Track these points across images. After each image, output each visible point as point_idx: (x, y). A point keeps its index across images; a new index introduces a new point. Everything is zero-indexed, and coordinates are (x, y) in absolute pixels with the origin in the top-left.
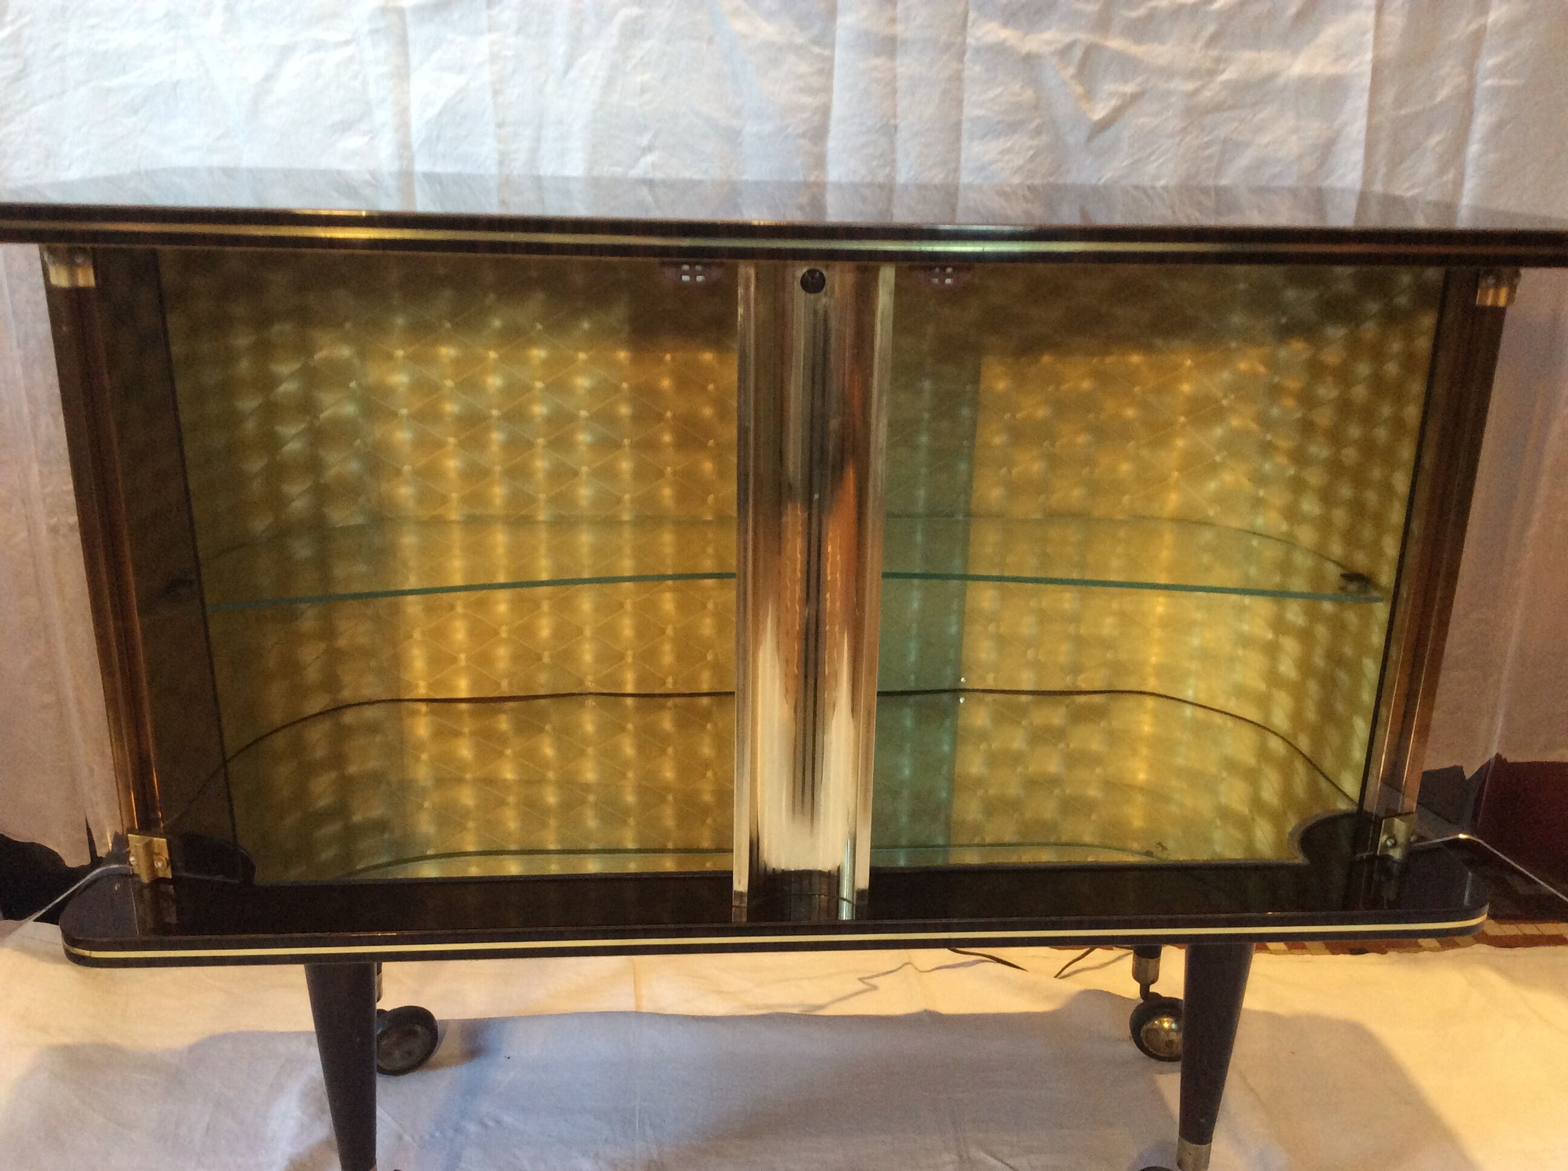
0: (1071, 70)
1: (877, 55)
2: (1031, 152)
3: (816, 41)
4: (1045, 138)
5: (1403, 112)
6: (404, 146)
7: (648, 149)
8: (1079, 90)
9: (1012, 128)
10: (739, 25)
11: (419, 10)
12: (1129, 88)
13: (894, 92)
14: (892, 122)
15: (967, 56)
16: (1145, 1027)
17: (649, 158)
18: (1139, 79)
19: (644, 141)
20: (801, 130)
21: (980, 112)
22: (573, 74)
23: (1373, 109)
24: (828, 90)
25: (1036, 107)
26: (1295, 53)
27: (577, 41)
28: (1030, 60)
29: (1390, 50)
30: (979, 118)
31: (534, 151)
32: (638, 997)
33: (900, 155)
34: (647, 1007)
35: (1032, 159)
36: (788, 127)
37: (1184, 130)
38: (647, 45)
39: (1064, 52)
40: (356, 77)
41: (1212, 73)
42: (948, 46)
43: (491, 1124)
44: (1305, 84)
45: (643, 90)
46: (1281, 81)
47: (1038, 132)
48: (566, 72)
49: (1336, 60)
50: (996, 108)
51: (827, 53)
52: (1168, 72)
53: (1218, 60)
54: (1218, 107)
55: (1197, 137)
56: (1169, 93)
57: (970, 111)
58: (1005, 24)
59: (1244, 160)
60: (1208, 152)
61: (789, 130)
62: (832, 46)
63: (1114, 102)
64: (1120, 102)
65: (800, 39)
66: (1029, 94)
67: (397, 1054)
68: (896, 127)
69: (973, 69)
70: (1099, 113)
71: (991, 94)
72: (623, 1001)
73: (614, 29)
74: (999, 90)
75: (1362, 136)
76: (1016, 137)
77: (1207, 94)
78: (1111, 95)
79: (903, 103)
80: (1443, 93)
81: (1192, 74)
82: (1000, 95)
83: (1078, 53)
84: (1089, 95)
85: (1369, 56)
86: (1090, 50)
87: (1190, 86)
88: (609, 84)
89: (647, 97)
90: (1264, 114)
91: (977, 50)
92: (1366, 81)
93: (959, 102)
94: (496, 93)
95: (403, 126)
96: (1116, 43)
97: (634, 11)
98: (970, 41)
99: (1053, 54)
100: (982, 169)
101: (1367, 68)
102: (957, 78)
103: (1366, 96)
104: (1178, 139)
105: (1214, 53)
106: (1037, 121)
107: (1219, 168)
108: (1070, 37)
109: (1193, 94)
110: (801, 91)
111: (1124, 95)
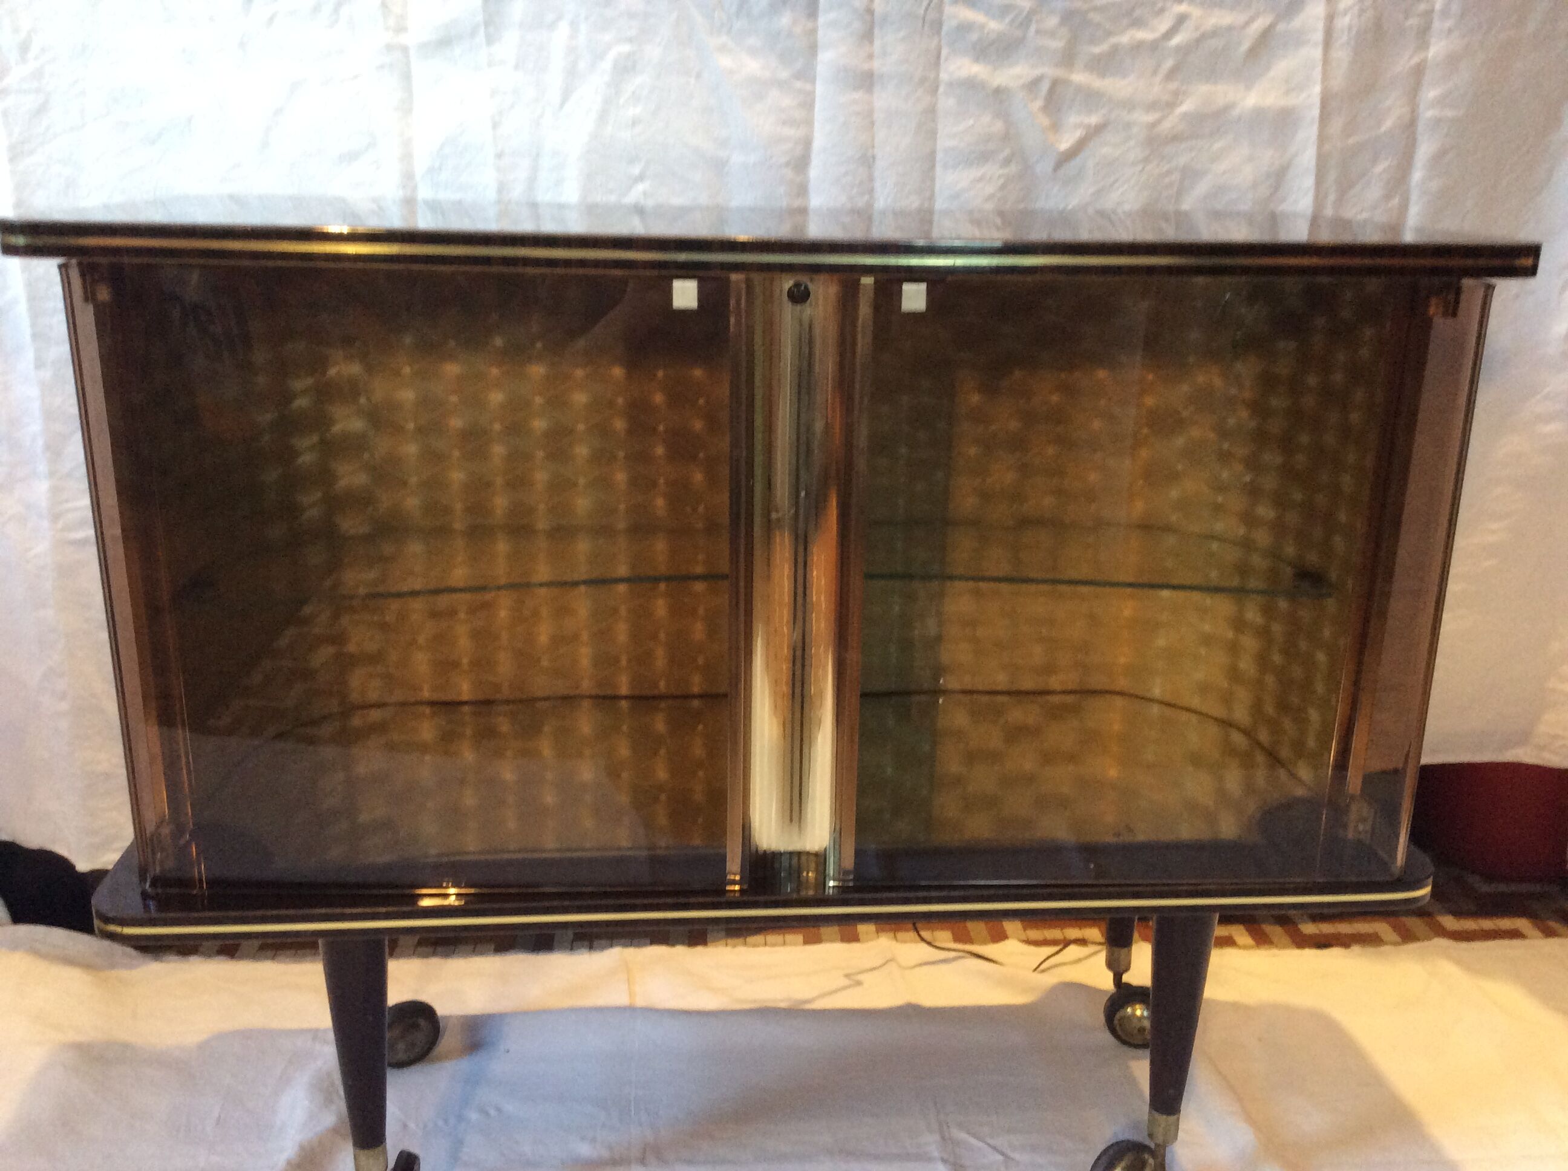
0: (1039, 103)
1: (856, 88)
2: (1002, 181)
3: (799, 76)
4: (1013, 168)
5: (1351, 141)
6: (408, 177)
7: (641, 178)
8: (1045, 121)
9: (984, 157)
10: (725, 62)
11: (423, 46)
12: (1094, 119)
13: (872, 123)
14: (870, 152)
15: (941, 89)
16: (1118, 1015)
17: (641, 187)
18: (1104, 111)
19: (636, 170)
20: (784, 160)
21: (953, 143)
22: (568, 107)
23: (1322, 138)
24: (809, 122)
25: (1006, 138)
26: (1248, 88)
27: (572, 74)
28: (999, 93)
29: (1338, 82)
30: (952, 148)
31: (532, 181)
32: (631, 994)
33: (878, 184)
34: (640, 1002)
35: (1003, 187)
36: (771, 157)
37: (1146, 160)
38: (638, 80)
39: (1033, 85)
41: (1171, 105)
42: (923, 80)
43: (492, 1112)
44: (1259, 115)
45: (635, 122)
46: (1236, 112)
47: (1007, 162)
48: (562, 106)
49: (1287, 92)
50: (968, 139)
51: (808, 87)
52: (1129, 105)
53: (1176, 94)
54: (1175, 138)
55: (1158, 165)
56: (1128, 126)
57: (944, 143)
58: (977, 60)
59: (1202, 188)
60: (1167, 180)
61: (773, 160)
62: (813, 81)
63: (1078, 134)
64: (1084, 133)
65: (784, 74)
66: (999, 126)
67: (401, 1046)
68: (874, 157)
69: (946, 103)
70: (1065, 143)
71: (963, 126)
72: (617, 996)
73: (607, 65)
74: (971, 122)
75: (1313, 163)
76: (987, 166)
77: (1167, 124)
78: (1077, 126)
79: (881, 134)
80: (1388, 124)
81: (1152, 106)
82: (972, 127)
83: (1045, 87)
84: (1056, 127)
85: (1317, 89)
86: (1055, 83)
87: (1151, 118)
88: (603, 117)
89: (638, 129)
90: (1221, 143)
91: (950, 84)
92: (1316, 112)
93: (933, 134)
94: (495, 126)
95: (407, 157)
96: (1079, 77)
97: (625, 48)
98: (944, 76)
99: (1023, 86)
100: (956, 196)
101: (1316, 101)
102: (931, 112)
103: (1316, 125)
104: (1140, 167)
105: (1173, 86)
106: (1007, 152)
107: (1179, 194)
108: (1038, 72)
109: (1153, 125)
110: (784, 123)
111: (1089, 126)
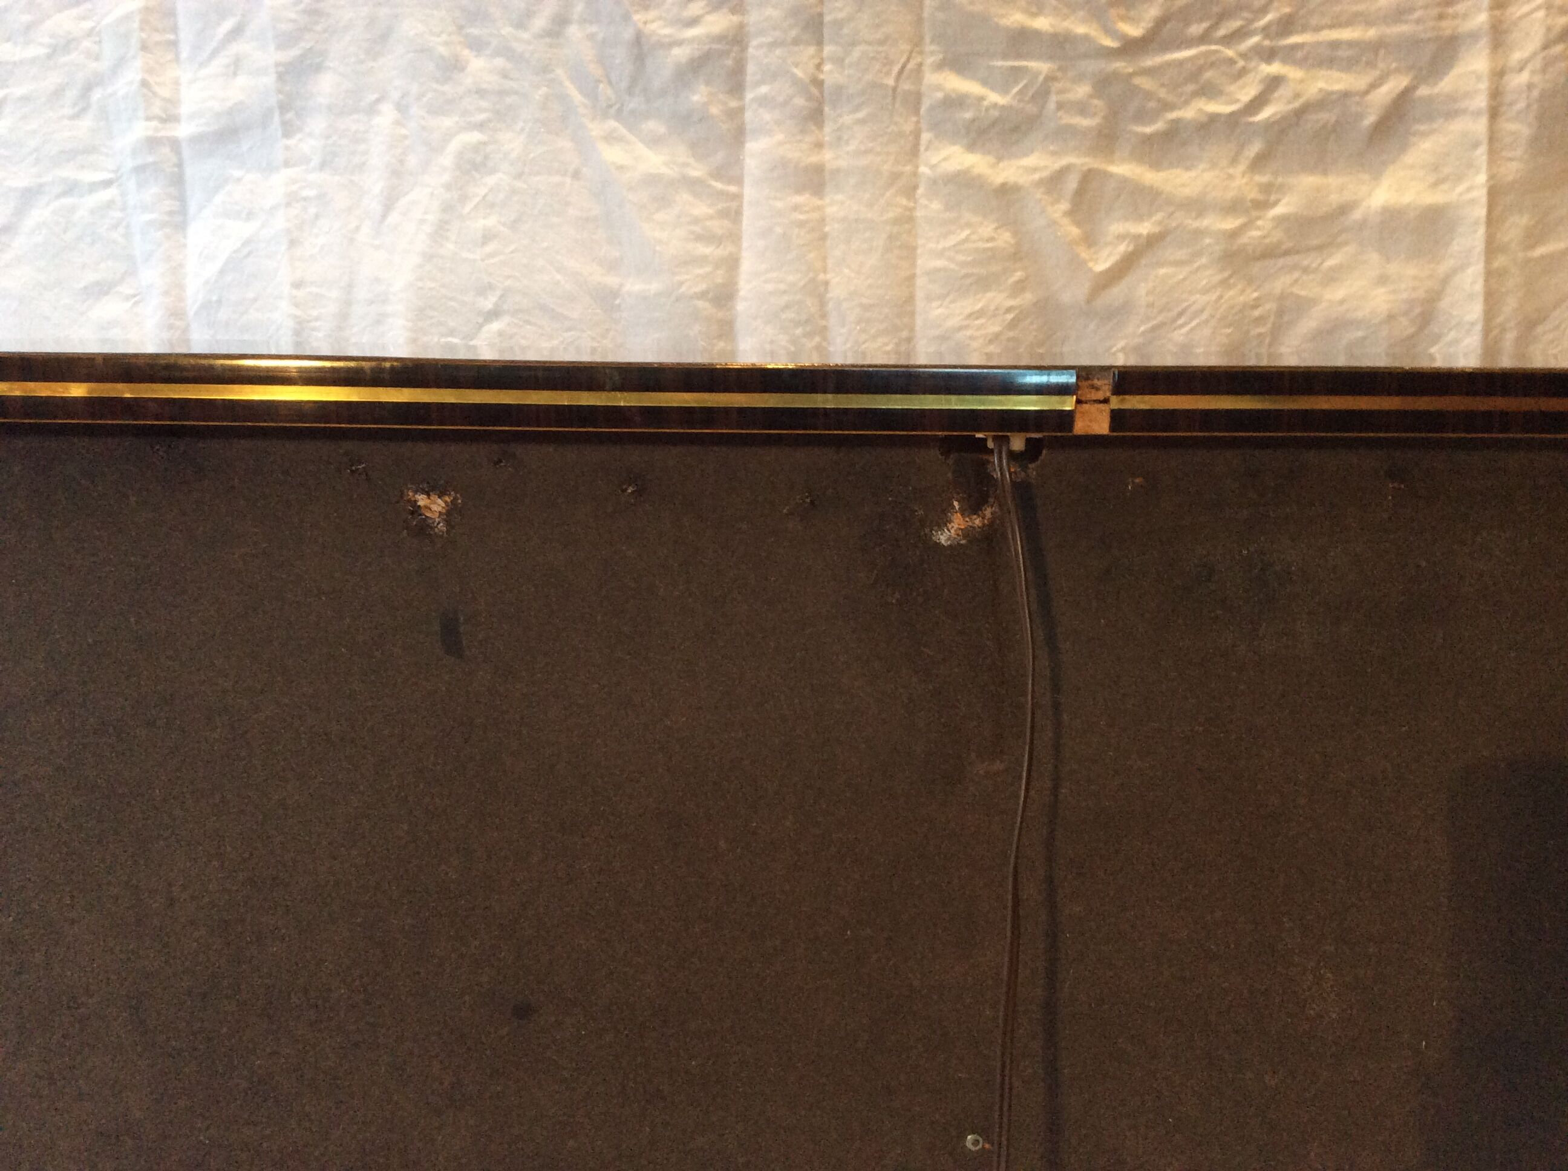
0: (1064, 206)
1: (799, 190)
2: (1010, 316)
3: (718, 174)
4: (1028, 298)
6: (176, 313)
7: (494, 314)
8: (1075, 231)
9: (984, 283)
10: (612, 154)
11: (197, 140)
12: (1145, 228)
13: (824, 237)
14: (821, 277)
15: (920, 191)
17: (495, 326)
18: (1159, 216)
19: (488, 303)
21: (940, 263)
22: (393, 218)
23: (1492, 248)
24: (735, 237)
25: (1016, 256)
26: (1377, 176)
27: (397, 173)
28: (1005, 191)
29: (1512, 169)
30: (939, 270)
31: (343, 317)
33: (833, 320)
35: (1012, 325)
36: (681, 284)
37: (1225, 283)
38: (491, 180)
39: (1054, 181)
40: (115, 227)
41: (1262, 205)
42: (895, 177)
44: (1392, 217)
45: (487, 237)
46: (1357, 215)
47: (1019, 287)
48: (384, 216)
49: (1436, 184)
50: (961, 258)
51: (733, 189)
52: (1198, 206)
53: (1267, 188)
54: (1268, 253)
55: (1243, 291)
56: (1199, 233)
57: (925, 263)
58: (971, 147)
59: (1308, 324)
60: (1257, 313)
61: (683, 289)
62: (739, 181)
63: (1122, 248)
64: (1131, 248)
65: (697, 171)
66: (1005, 238)
68: (826, 283)
69: (929, 207)
70: (1102, 263)
71: (952, 240)
73: (447, 159)
75: (1479, 287)
76: (990, 295)
77: (1256, 233)
78: (1121, 238)
81: (1233, 207)
82: (966, 240)
83: (1072, 183)
84: (1090, 240)
85: (1482, 178)
86: (1088, 176)
87: (1230, 224)
88: (440, 232)
89: (489, 248)
91: (934, 182)
92: (1481, 212)
93: (910, 252)
95: (176, 287)
96: (1122, 169)
97: (475, 137)
98: (923, 169)
99: (1040, 183)
100: (943, 338)
101: (1481, 195)
102: (907, 219)
103: (1481, 231)
105: (1263, 179)
106: (1019, 275)
107: (1277, 332)
108: (1064, 161)
109: (1234, 234)
110: (699, 238)
111: (1137, 237)
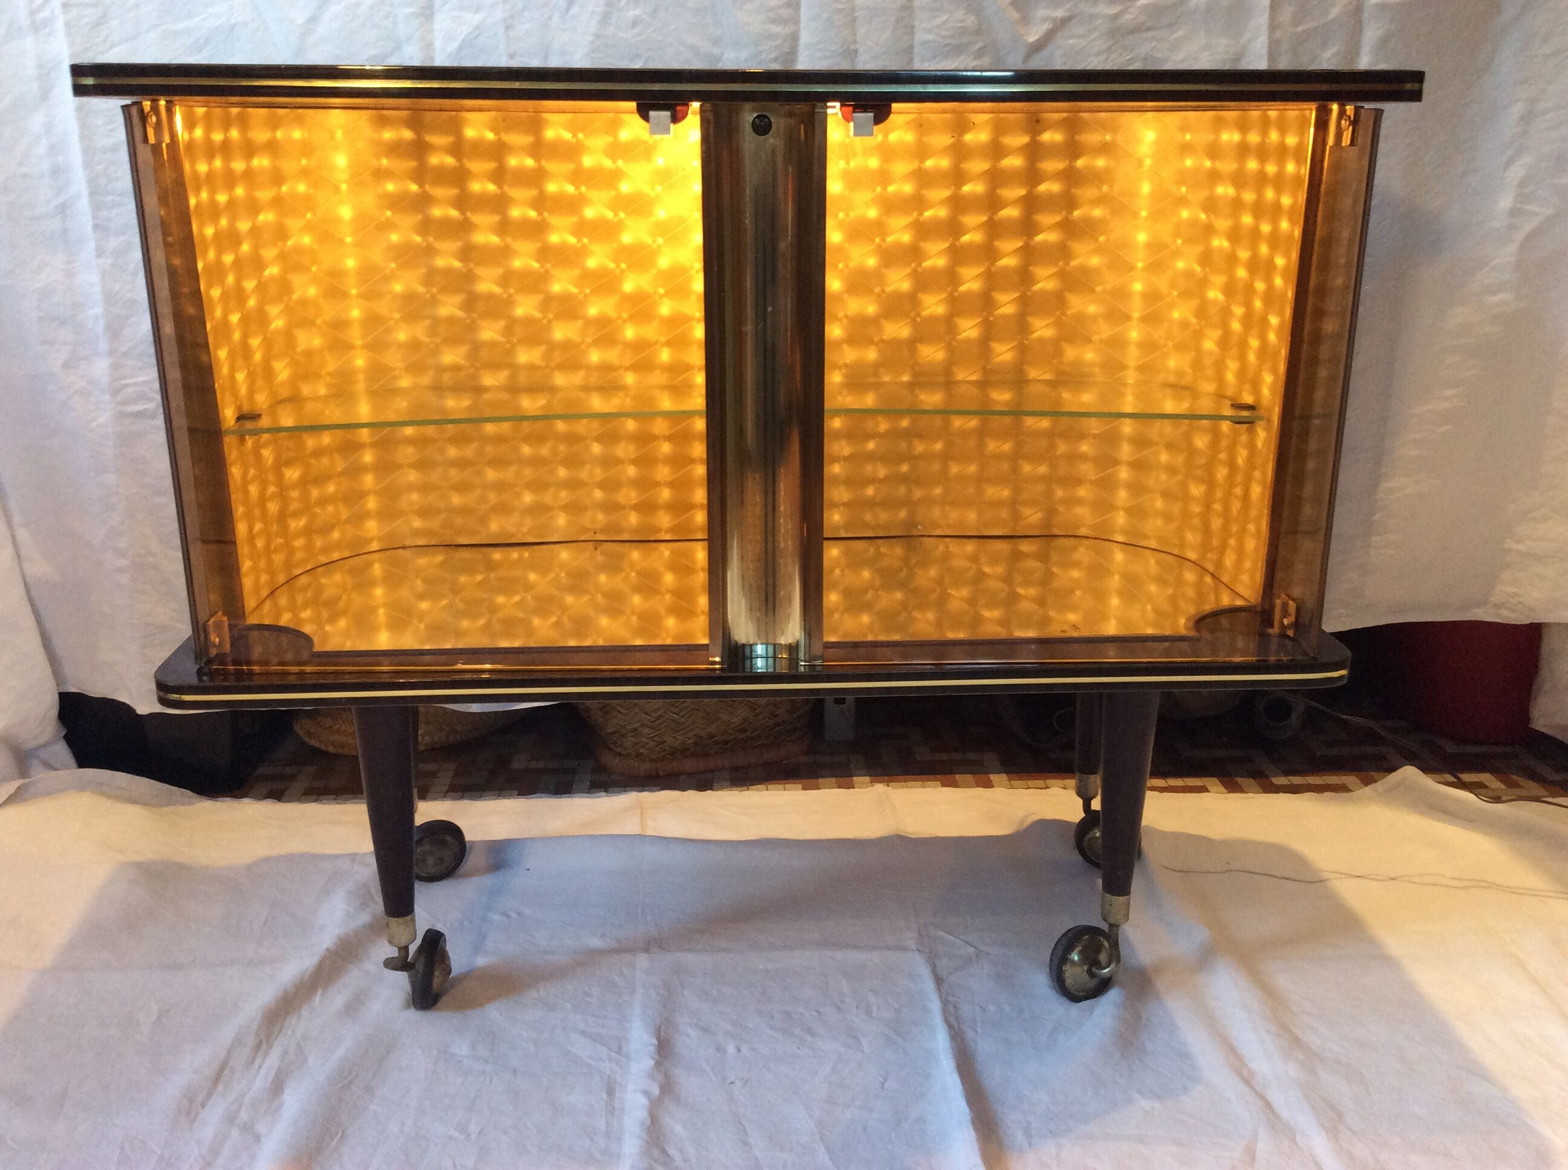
5: (1300, 29)
16: (1088, 837)
20: (773, 55)
34: (649, 832)
43: (513, 915)
67: (431, 861)
72: (631, 827)
74: (945, 17)
79: (862, 30)
80: (1334, 12)
90: (1180, 33)
94: (508, 28)
104: (1105, 56)
